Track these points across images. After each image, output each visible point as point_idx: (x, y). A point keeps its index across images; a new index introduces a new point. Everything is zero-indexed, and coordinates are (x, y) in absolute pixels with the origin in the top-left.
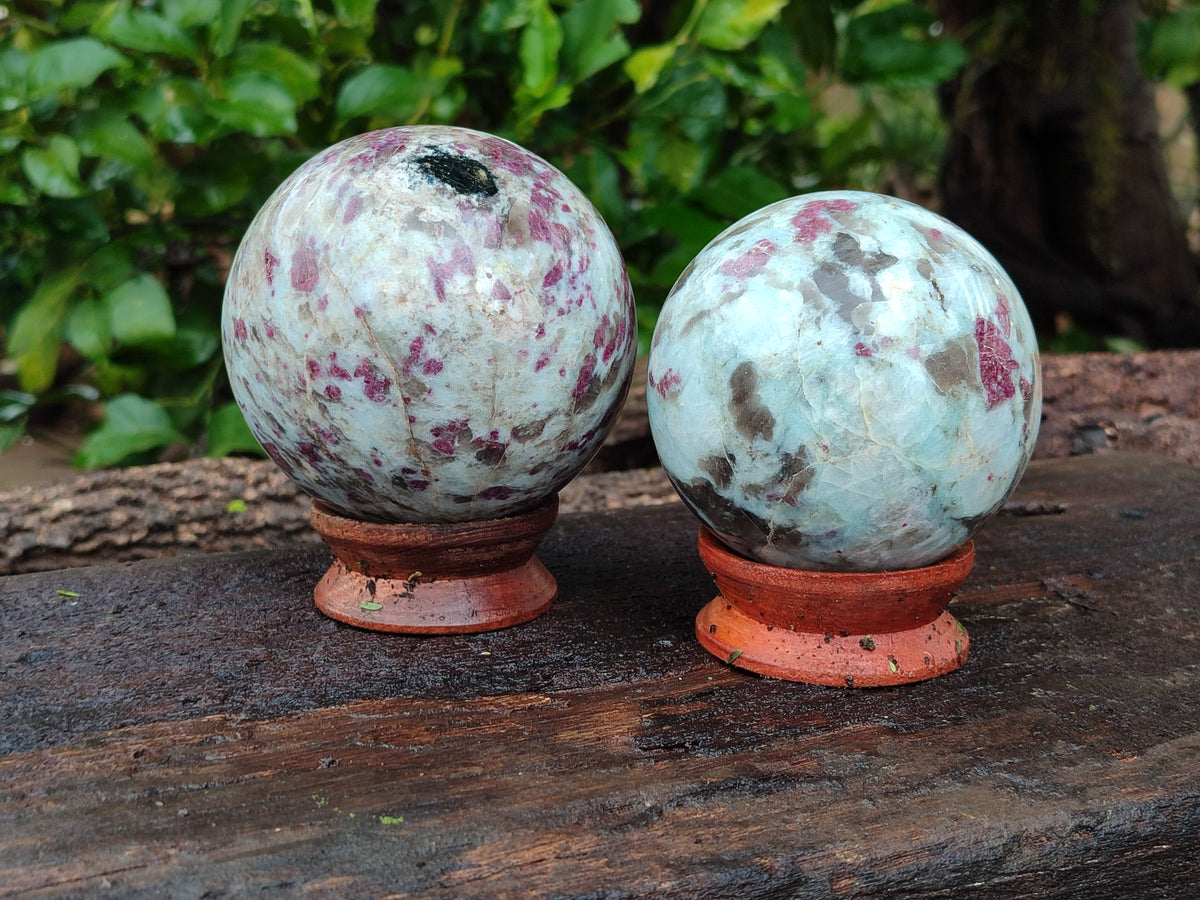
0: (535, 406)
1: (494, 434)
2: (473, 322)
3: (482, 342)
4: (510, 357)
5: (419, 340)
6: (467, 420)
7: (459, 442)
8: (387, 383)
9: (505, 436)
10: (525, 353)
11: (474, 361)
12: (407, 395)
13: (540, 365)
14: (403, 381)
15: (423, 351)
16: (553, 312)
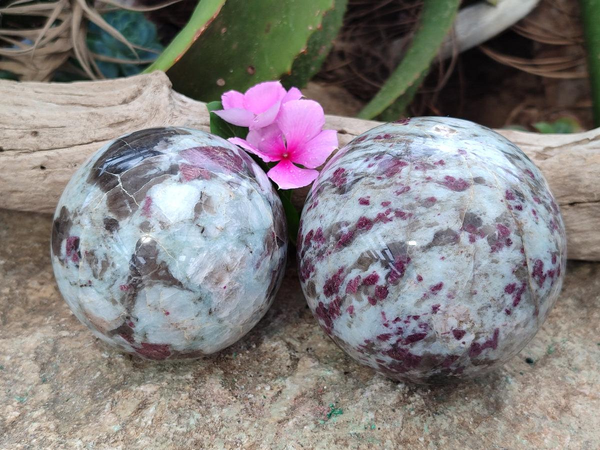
0: (443, 258)
1: (472, 240)
2: (482, 317)
3: (479, 305)
4: (461, 295)
5: (515, 304)
6: (492, 252)
7: (495, 235)
8: (534, 275)
9: (464, 237)
10: (449, 296)
11: (486, 293)
12: (525, 268)
13: (439, 287)
14: (526, 277)
15: (514, 299)
16: (424, 319)
